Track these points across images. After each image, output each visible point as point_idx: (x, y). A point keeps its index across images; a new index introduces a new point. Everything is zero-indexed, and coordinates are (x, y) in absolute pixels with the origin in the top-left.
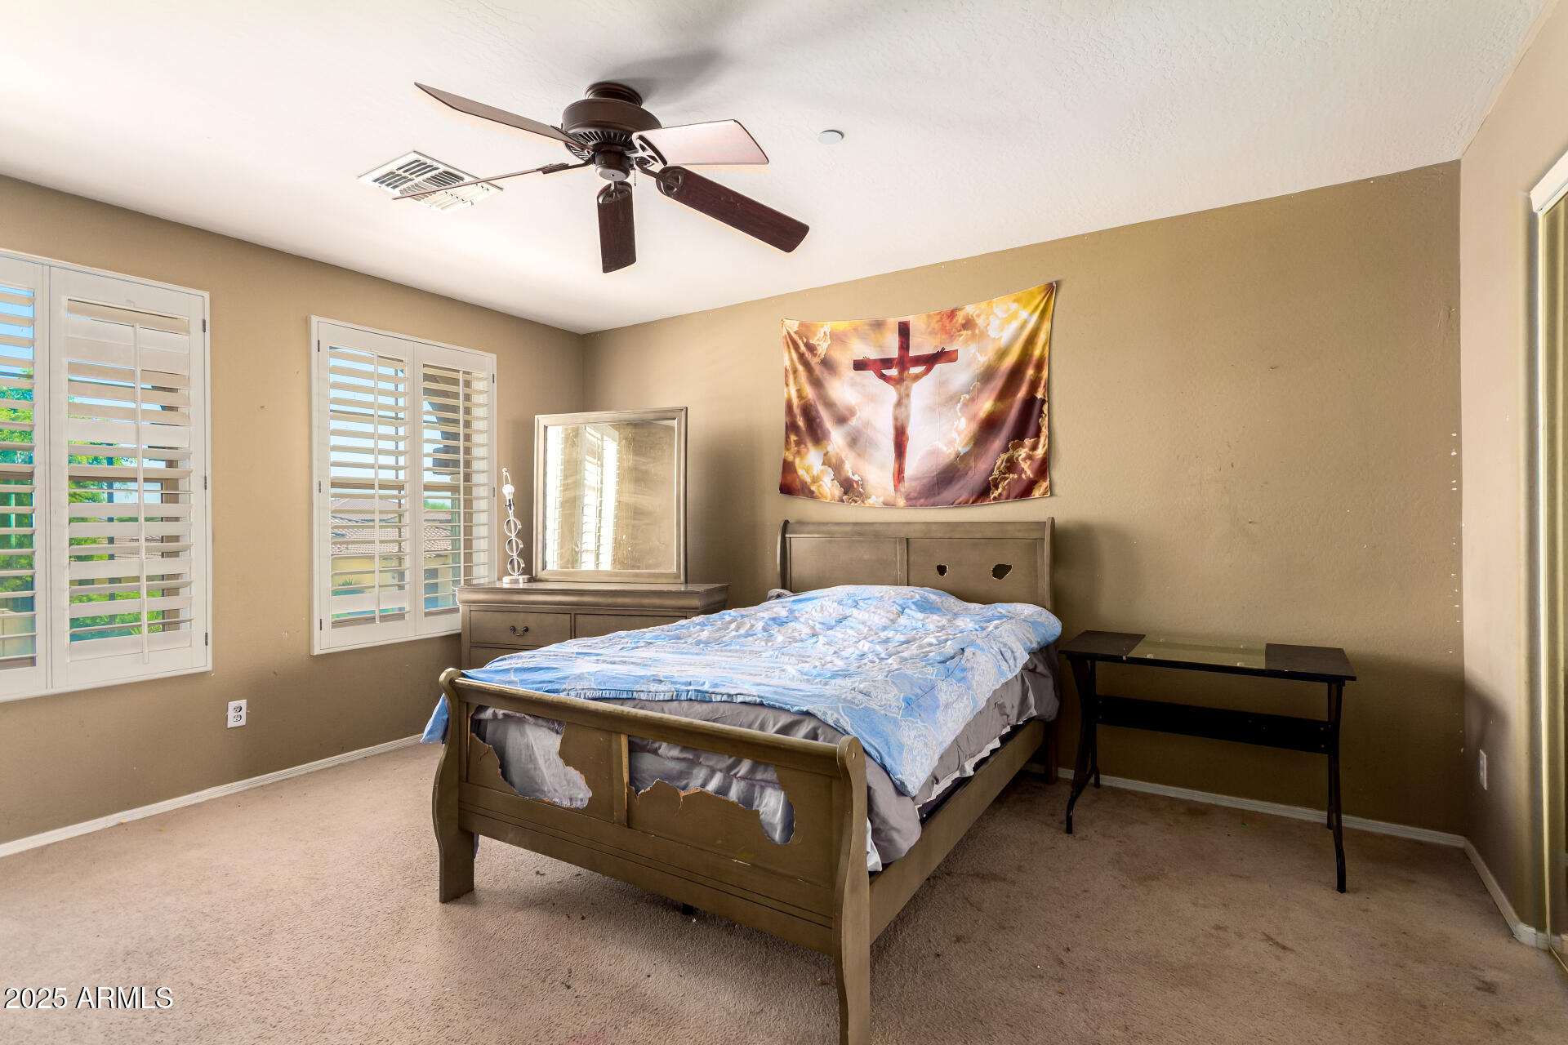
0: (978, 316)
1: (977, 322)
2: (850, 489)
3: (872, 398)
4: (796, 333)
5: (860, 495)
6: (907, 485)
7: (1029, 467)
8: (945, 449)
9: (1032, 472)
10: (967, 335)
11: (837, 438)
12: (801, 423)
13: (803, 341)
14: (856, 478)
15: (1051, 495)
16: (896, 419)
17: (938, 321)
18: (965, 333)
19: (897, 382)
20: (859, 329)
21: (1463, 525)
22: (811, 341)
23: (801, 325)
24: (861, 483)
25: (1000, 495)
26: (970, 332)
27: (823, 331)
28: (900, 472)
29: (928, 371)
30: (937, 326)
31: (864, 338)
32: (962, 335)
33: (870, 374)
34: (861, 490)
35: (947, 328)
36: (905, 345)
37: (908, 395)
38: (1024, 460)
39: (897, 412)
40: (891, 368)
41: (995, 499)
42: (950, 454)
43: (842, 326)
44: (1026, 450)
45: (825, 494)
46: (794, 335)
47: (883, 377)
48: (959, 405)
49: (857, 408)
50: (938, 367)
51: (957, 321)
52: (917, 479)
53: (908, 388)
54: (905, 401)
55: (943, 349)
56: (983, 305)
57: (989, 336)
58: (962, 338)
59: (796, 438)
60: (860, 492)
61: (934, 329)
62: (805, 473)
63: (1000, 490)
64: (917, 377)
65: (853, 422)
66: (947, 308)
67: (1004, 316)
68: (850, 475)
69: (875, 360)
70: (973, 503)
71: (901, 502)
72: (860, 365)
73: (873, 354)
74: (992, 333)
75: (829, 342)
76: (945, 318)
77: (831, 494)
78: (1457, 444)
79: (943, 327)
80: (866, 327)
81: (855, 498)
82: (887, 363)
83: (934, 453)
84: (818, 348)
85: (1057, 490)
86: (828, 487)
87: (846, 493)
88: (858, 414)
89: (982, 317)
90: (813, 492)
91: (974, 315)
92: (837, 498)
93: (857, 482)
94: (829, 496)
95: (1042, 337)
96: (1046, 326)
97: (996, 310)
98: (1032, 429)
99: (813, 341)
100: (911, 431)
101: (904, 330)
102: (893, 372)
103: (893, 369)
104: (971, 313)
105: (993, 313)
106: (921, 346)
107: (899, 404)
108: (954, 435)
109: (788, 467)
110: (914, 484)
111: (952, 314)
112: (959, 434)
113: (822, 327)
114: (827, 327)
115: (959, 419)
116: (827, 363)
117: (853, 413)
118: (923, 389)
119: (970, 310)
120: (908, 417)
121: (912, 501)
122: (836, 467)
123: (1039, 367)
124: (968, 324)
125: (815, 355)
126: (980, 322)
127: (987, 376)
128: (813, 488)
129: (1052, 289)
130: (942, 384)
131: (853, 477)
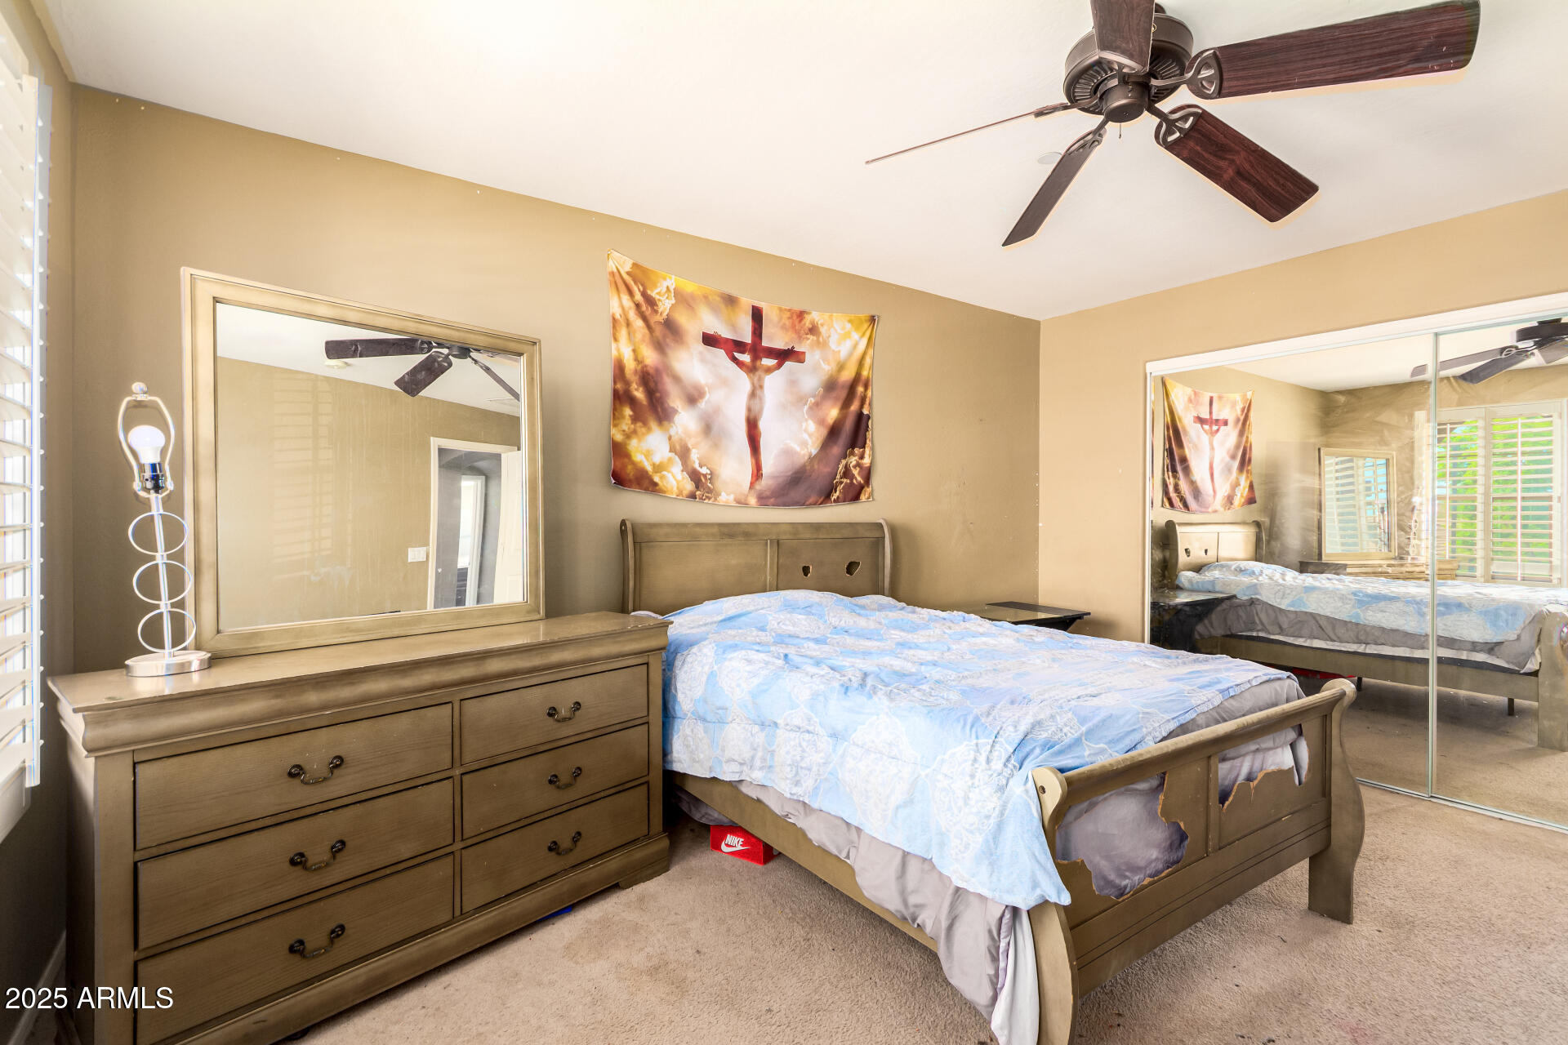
0: (822, 325)
1: (821, 330)
2: (701, 485)
3: (725, 382)
4: (628, 273)
5: (710, 491)
6: (764, 484)
7: (859, 474)
8: (798, 449)
9: (862, 479)
10: (813, 340)
11: (685, 421)
12: (639, 394)
13: (639, 290)
14: (704, 470)
15: (873, 500)
16: (749, 410)
17: (789, 318)
18: (811, 337)
19: (751, 369)
20: (710, 297)
21: (1040, 525)
22: (649, 292)
23: (635, 265)
24: (709, 477)
25: (838, 497)
26: (815, 338)
27: (665, 284)
28: (758, 468)
29: (779, 366)
30: (788, 323)
31: (715, 310)
32: (808, 339)
33: (721, 353)
34: (710, 485)
35: (797, 328)
36: (757, 331)
37: (761, 387)
38: (855, 467)
39: (752, 402)
40: (743, 352)
41: (835, 501)
42: (804, 455)
43: (690, 287)
44: (856, 458)
45: (669, 487)
46: (626, 277)
47: (734, 360)
48: (806, 407)
49: (707, 389)
50: (788, 364)
51: (805, 324)
52: (774, 477)
53: (760, 379)
54: (758, 392)
55: (793, 347)
56: (826, 315)
57: (830, 347)
58: (808, 342)
59: (631, 413)
60: (709, 488)
61: (785, 324)
62: (644, 460)
63: (838, 492)
64: (769, 370)
65: (702, 404)
66: (798, 307)
67: (842, 332)
68: (697, 466)
69: (727, 339)
70: (820, 504)
71: (753, 501)
72: (710, 340)
73: (725, 333)
74: (833, 345)
75: (673, 301)
76: (795, 317)
77: (678, 488)
78: (1037, 479)
79: (793, 326)
80: (718, 299)
81: (707, 495)
82: (739, 346)
83: (788, 452)
84: (660, 304)
85: (876, 495)
86: (675, 479)
87: (697, 487)
88: (707, 398)
89: (825, 327)
90: (656, 484)
91: (819, 323)
92: (686, 492)
93: (705, 476)
94: (675, 489)
95: (868, 361)
96: (870, 352)
97: (835, 325)
98: (860, 442)
99: (653, 294)
100: (763, 425)
101: (757, 315)
102: (746, 358)
103: (746, 355)
104: (816, 320)
105: (833, 326)
106: (774, 338)
107: (753, 395)
108: (806, 436)
109: (618, 450)
110: (770, 482)
111: (801, 315)
112: (810, 435)
113: (665, 279)
114: (671, 282)
115: (806, 420)
116: (670, 326)
117: (701, 394)
118: (775, 383)
119: (815, 316)
120: (761, 410)
121: (764, 500)
122: (683, 453)
123: (866, 387)
124: (813, 330)
125: (656, 312)
126: (823, 330)
127: (830, 386)
128: (656, 479)
129: (872, 319)
130: (793, 383)
131: (699, 469)
